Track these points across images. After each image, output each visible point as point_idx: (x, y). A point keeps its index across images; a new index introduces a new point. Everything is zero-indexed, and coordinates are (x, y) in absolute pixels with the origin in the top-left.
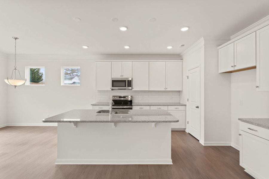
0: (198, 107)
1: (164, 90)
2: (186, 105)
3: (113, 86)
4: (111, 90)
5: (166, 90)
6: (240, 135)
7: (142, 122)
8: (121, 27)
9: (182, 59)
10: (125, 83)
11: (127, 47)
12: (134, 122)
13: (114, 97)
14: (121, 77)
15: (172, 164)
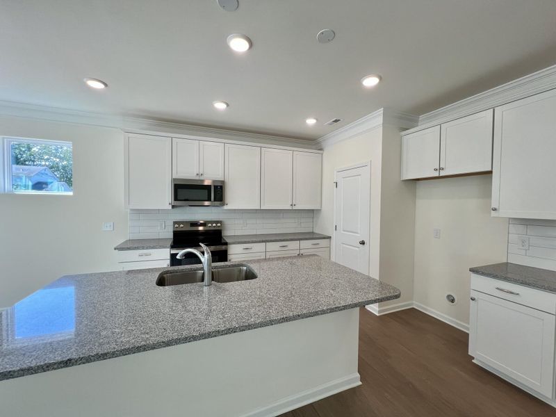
0: (363, 243)
1: (289, 207)
2: (330, 238)
3: (176, 199)
4: (171, 208)
5: (294, 208)
6: (473, 299)
7: (331, 312)
8: (234, 37)
9: (321, 149)
10: (207, 191)
11: (220, 106)
12: (310, 316)
13: (176, 226)
14: (197, 178)
15: (360, 383)
